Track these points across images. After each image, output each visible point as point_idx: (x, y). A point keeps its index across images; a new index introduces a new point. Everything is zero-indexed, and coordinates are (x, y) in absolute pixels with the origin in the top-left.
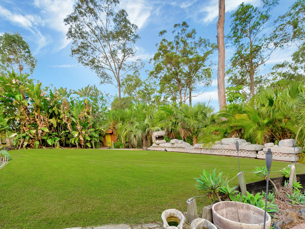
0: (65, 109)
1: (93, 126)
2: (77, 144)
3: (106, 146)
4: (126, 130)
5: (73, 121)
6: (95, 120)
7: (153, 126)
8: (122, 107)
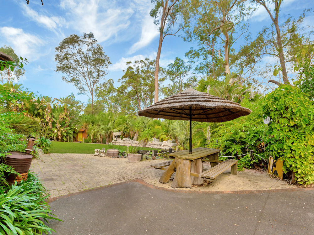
0: (48, 112)
1: (69, 126)
2: (55, 138)
3: (78, 141)
4: (94, 130)
5: (53, 121)
6: (71, 121)
7: (114, 129)
8: (93, 113)
